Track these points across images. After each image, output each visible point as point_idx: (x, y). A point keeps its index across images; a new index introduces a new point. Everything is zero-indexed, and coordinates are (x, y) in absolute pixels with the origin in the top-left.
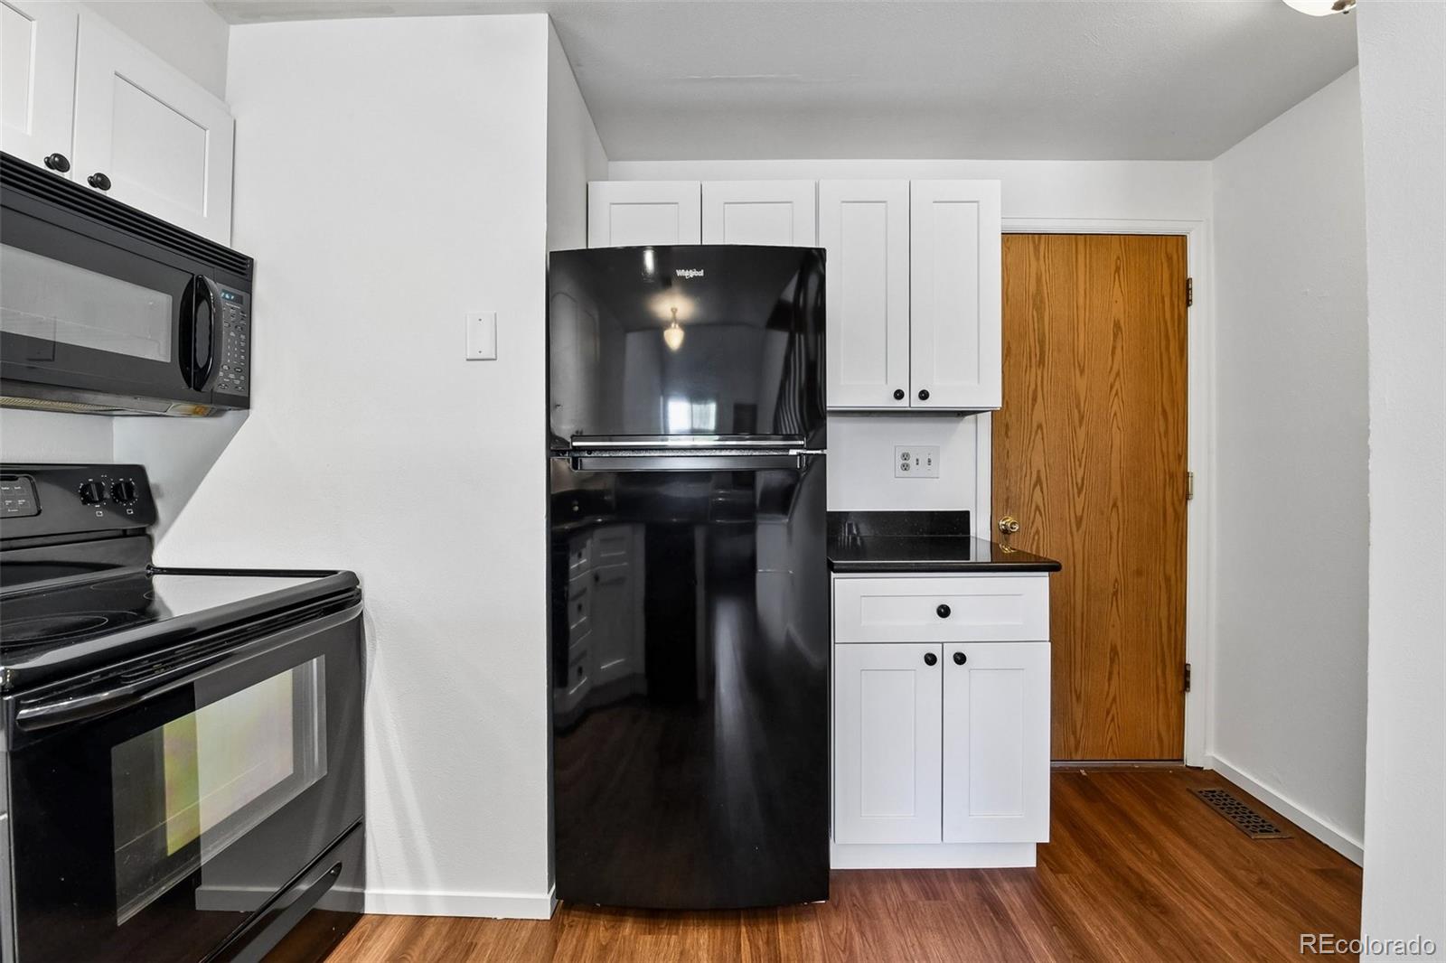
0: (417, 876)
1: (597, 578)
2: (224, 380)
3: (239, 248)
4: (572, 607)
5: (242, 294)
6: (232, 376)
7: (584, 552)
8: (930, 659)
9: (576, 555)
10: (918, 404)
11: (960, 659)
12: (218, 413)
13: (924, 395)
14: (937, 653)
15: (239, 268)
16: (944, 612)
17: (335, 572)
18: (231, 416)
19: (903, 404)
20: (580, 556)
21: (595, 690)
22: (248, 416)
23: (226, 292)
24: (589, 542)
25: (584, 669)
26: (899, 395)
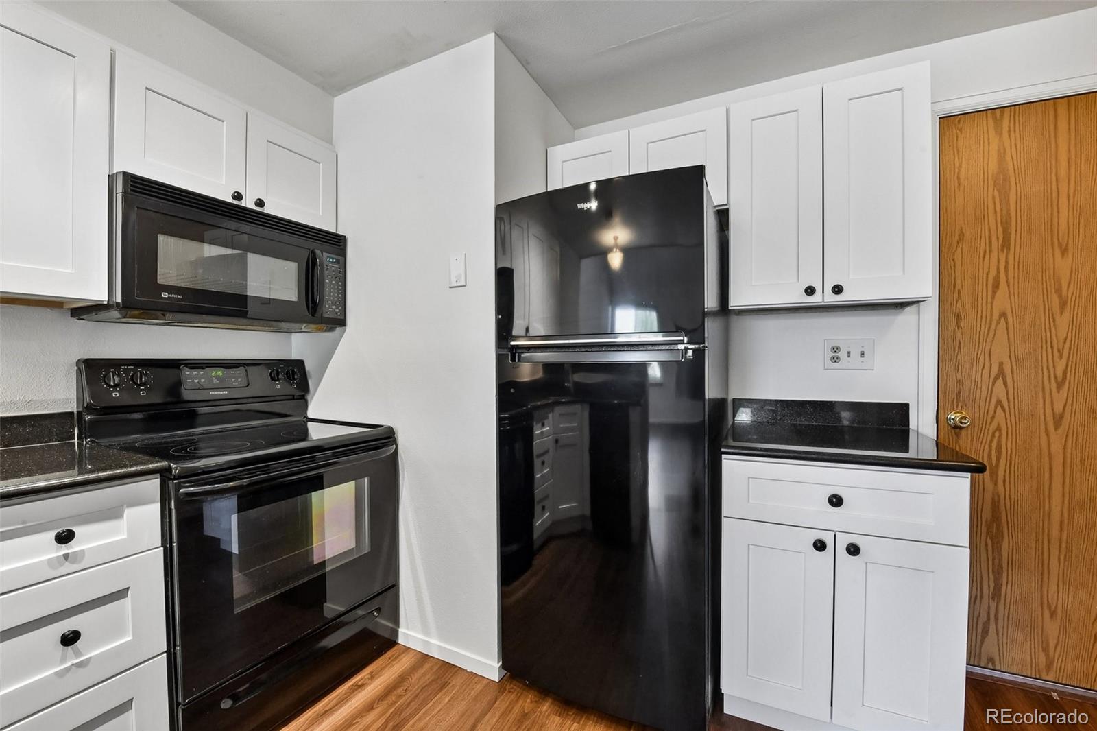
0: (426, 630)
1: (557, 441)
2: (329, 309)
3: (340, 232)
4: (537, 462)
5: (340, 258)
6: (334, 307)
7: (546, 422)
8: (820, 546)
9: (540, 424)
10: (831, 298)
11: (853, 550)
12: (331, 330)
13: (838, 290)
14: (828, 538)
15: (337, 243)
16: (836, 501)
17: (382, 426)
18: (338, 330)
19: (816, 299)
20: (543, 425)
21: (555, 524)
22: (345, 330)
23: (330, 258)
24: (550, 415)
25: (546, 507)
26: (810, 291)
